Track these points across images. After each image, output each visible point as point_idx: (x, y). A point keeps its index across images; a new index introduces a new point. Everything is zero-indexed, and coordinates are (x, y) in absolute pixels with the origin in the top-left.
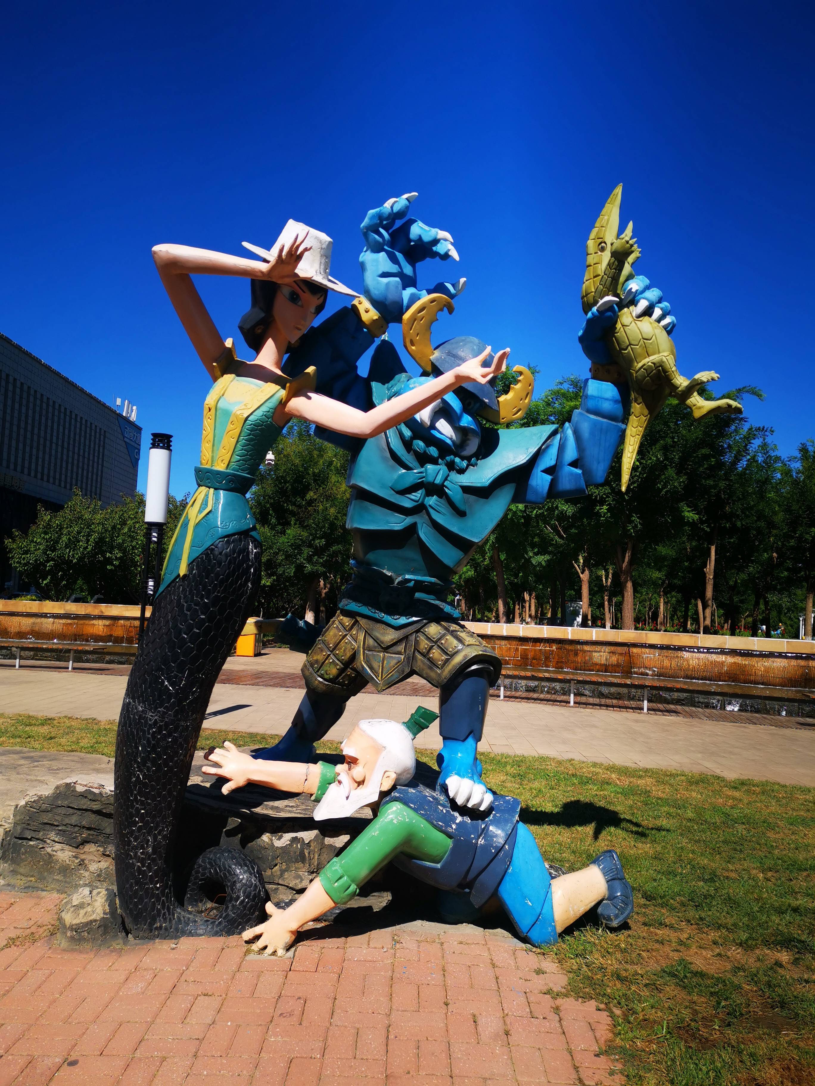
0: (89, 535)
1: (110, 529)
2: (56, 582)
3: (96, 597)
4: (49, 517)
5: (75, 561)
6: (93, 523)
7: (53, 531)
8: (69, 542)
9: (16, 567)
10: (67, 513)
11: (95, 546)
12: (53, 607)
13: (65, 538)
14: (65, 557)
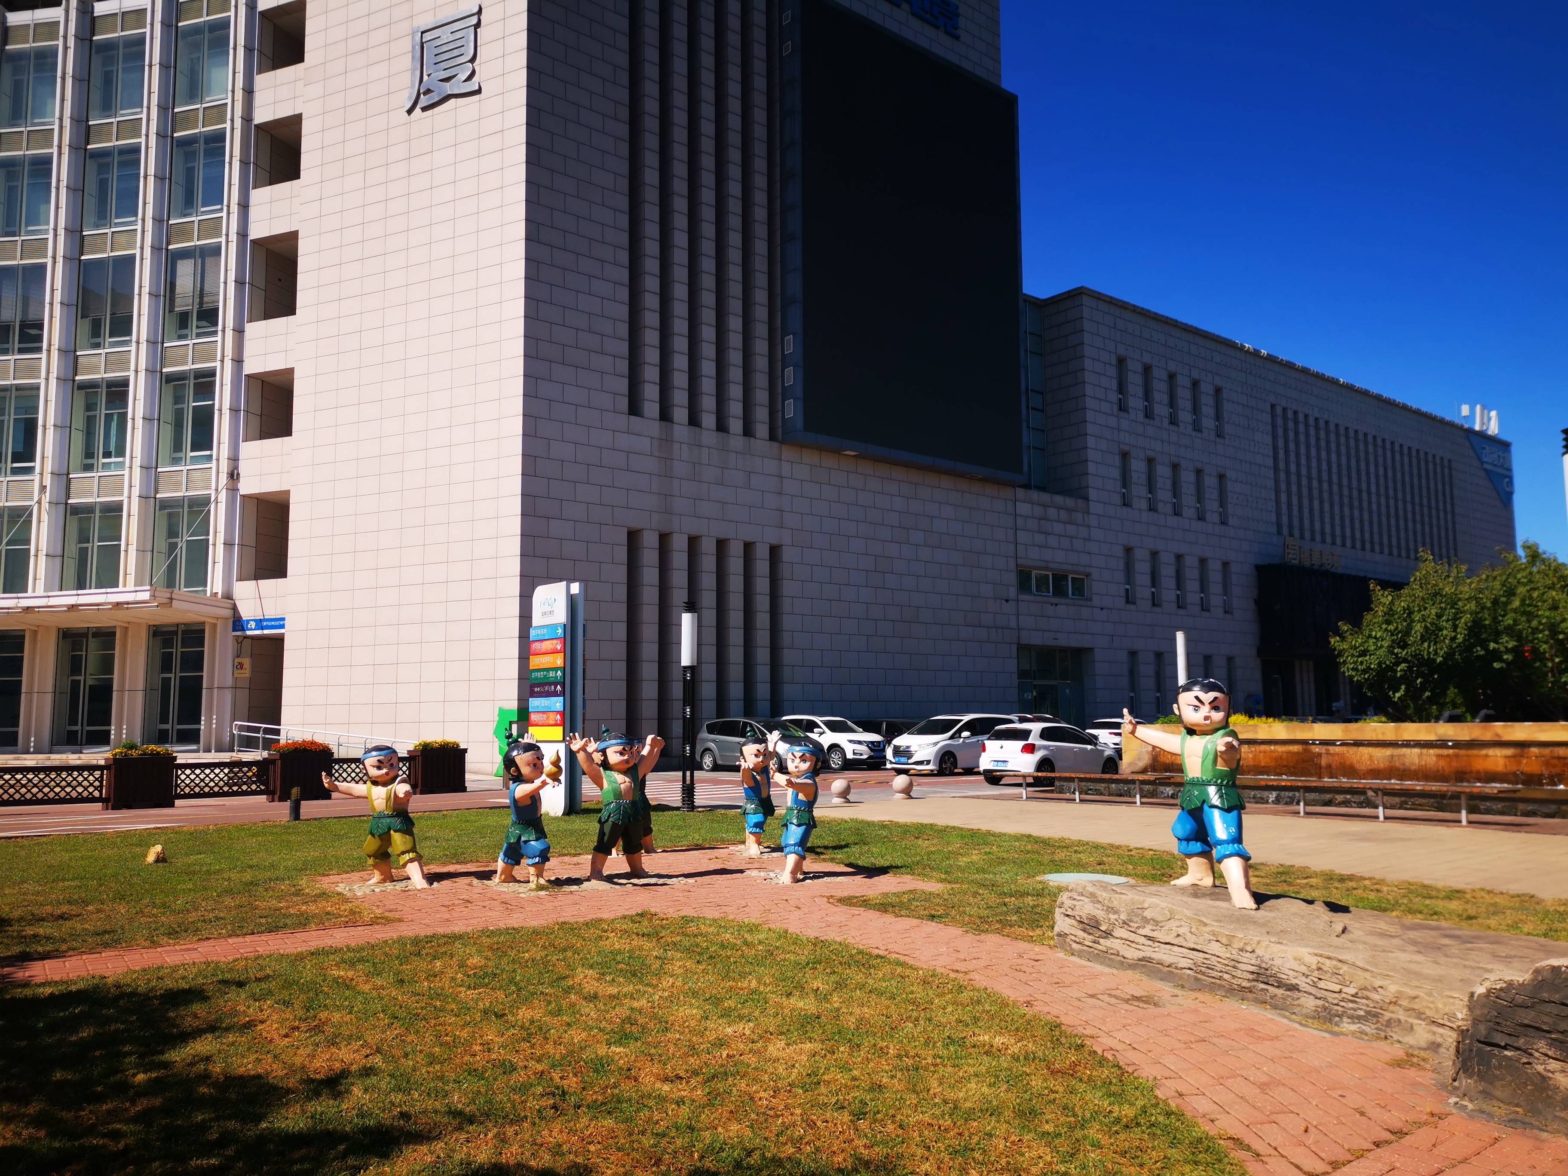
0: (1456, 618)
1: (1489, 605)
2: (1413, 693)
3: (1484, 712)
4: (1390, 598)
5: (1439, 660)
6: (1460, 599)
7: (1399, 618)
8: (1426, 632)
9: (1351, 677)
10: (1415, 591)
11: (1468, 635)
12: (1418, 731)
13: (1418, 627)
14: (1423, 656)
